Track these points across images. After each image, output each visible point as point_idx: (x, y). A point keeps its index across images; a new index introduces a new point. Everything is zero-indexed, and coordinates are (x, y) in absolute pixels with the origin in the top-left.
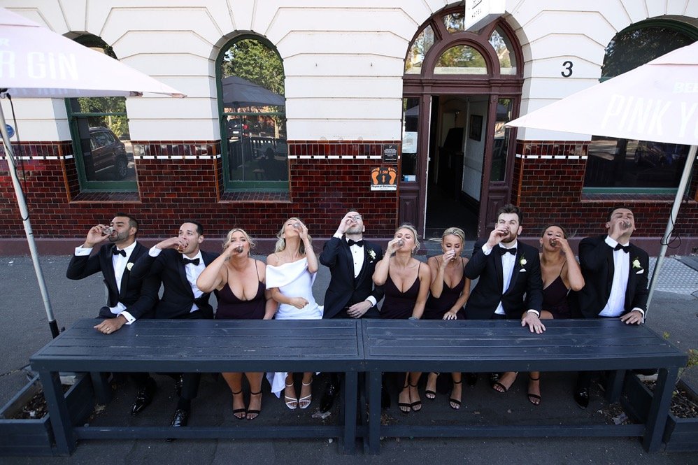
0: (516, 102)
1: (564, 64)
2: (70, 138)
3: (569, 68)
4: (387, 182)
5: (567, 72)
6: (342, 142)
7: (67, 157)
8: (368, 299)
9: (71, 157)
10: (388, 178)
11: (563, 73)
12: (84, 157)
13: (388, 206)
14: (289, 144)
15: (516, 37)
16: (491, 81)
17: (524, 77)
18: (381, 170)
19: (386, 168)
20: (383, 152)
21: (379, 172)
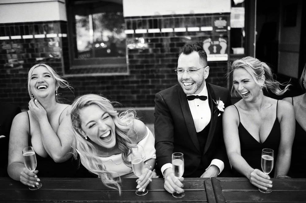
4: (218, 52)
6: (175, 16)
8: (212, 163)
10: (219, 48)
13: (220, 75)
14: (126, 20)
18: (213, 40)
19: (216, 38)
20: (214, 24)
21: (210, 43)
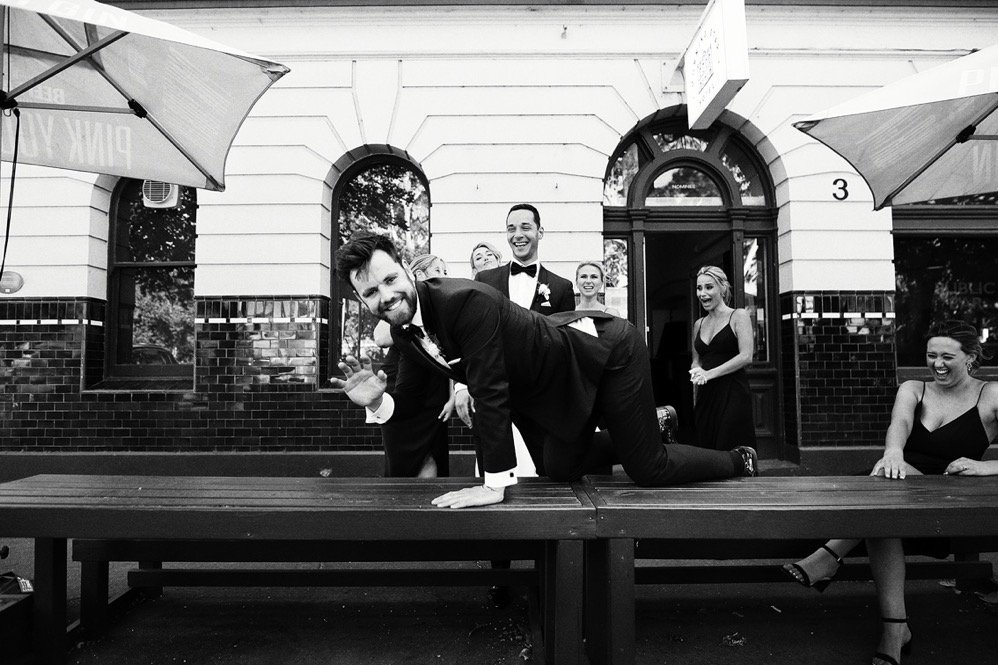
0: (770, 241)
1: (835, 183)
2: (103, 296)
3: (844, 188)
5: (841, 194)
7: (93, 323)
9: (100, 324)
11: (835, 195)
12: (119, 329)
15: (758, 153)
16: (729, 213)
17: (778, 206)
